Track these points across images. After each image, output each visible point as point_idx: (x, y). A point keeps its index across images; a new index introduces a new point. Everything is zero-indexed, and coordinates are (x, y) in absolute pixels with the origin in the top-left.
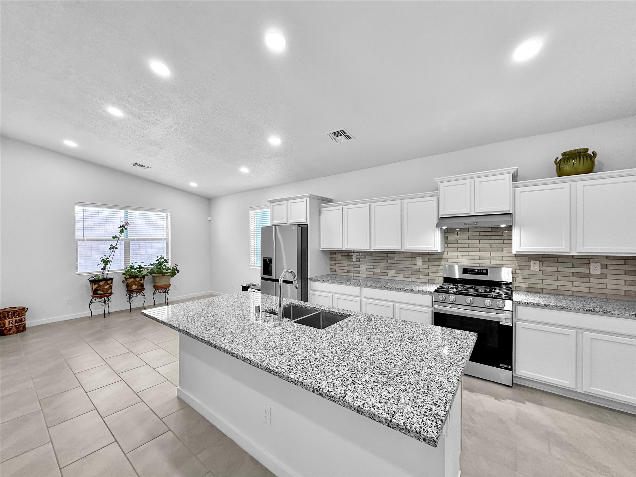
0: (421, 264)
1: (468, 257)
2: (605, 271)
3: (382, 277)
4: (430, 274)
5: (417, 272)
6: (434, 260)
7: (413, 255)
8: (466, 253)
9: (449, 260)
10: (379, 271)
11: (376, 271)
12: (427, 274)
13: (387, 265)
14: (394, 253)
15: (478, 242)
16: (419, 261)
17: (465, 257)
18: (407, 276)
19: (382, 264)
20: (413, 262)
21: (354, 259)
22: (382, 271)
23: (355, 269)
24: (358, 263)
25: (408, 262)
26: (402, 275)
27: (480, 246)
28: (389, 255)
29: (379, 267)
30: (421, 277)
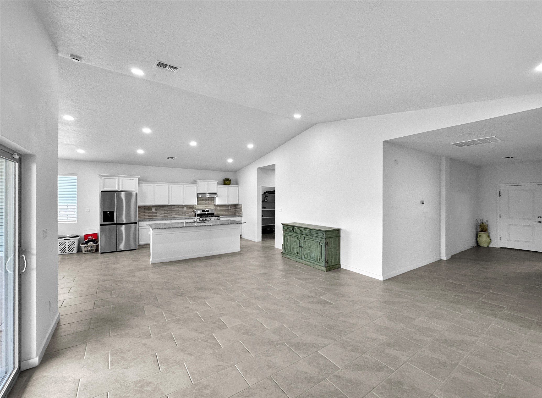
0: (186, 210)
1: (202, 207)
2: (231, 208)
3: (168, 217)
4: (190, 213)
5: (184, 213)
6: (191, 208)
7: (183, 206)
8: (201, 205)
9: (196, 208)
10: (167, 214)
11: (166, 214)
12: (188, 213)
13: (171, 211)
14: (175, 206)
15: (205, 201)
16: (185, 209)
17: (201, 206)
18: (180, 215)
19: (168, 211)
20: (183, 210)
21: (153, 209)
22: (169, 214)
23: (153, 215)
24: (155, 212)
25: (181, 210)
26: (178, 215)
27: (205, 203)
28: (173, 207)
29: (168, 213)
30: (186, 215)
